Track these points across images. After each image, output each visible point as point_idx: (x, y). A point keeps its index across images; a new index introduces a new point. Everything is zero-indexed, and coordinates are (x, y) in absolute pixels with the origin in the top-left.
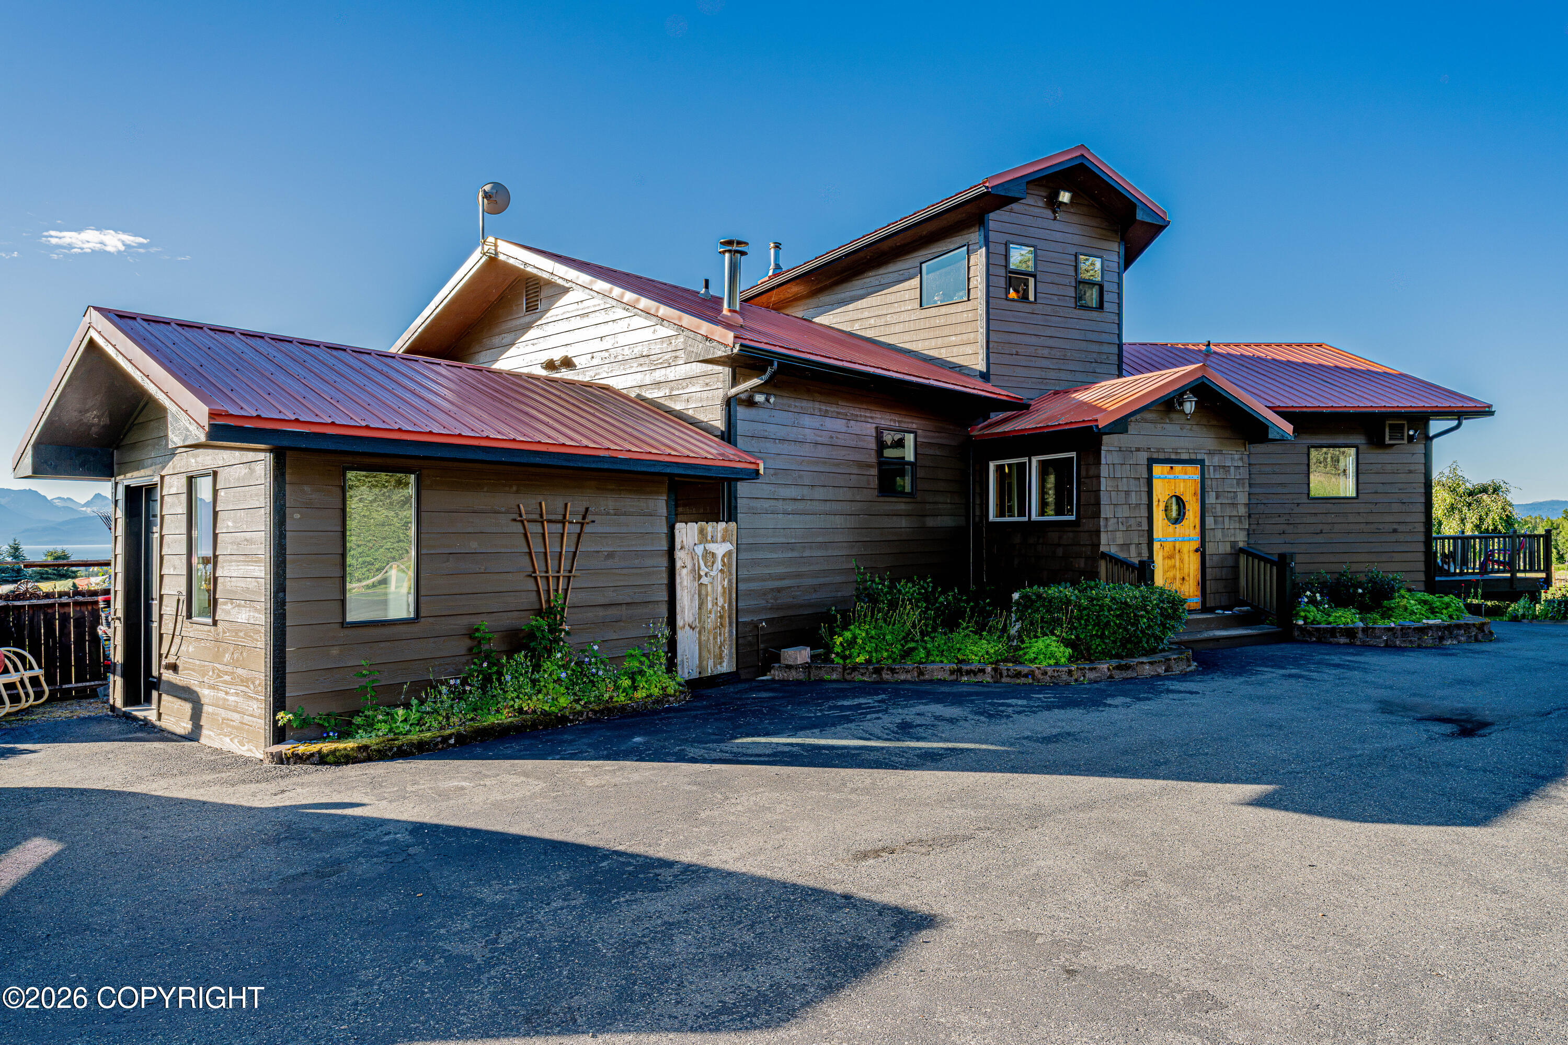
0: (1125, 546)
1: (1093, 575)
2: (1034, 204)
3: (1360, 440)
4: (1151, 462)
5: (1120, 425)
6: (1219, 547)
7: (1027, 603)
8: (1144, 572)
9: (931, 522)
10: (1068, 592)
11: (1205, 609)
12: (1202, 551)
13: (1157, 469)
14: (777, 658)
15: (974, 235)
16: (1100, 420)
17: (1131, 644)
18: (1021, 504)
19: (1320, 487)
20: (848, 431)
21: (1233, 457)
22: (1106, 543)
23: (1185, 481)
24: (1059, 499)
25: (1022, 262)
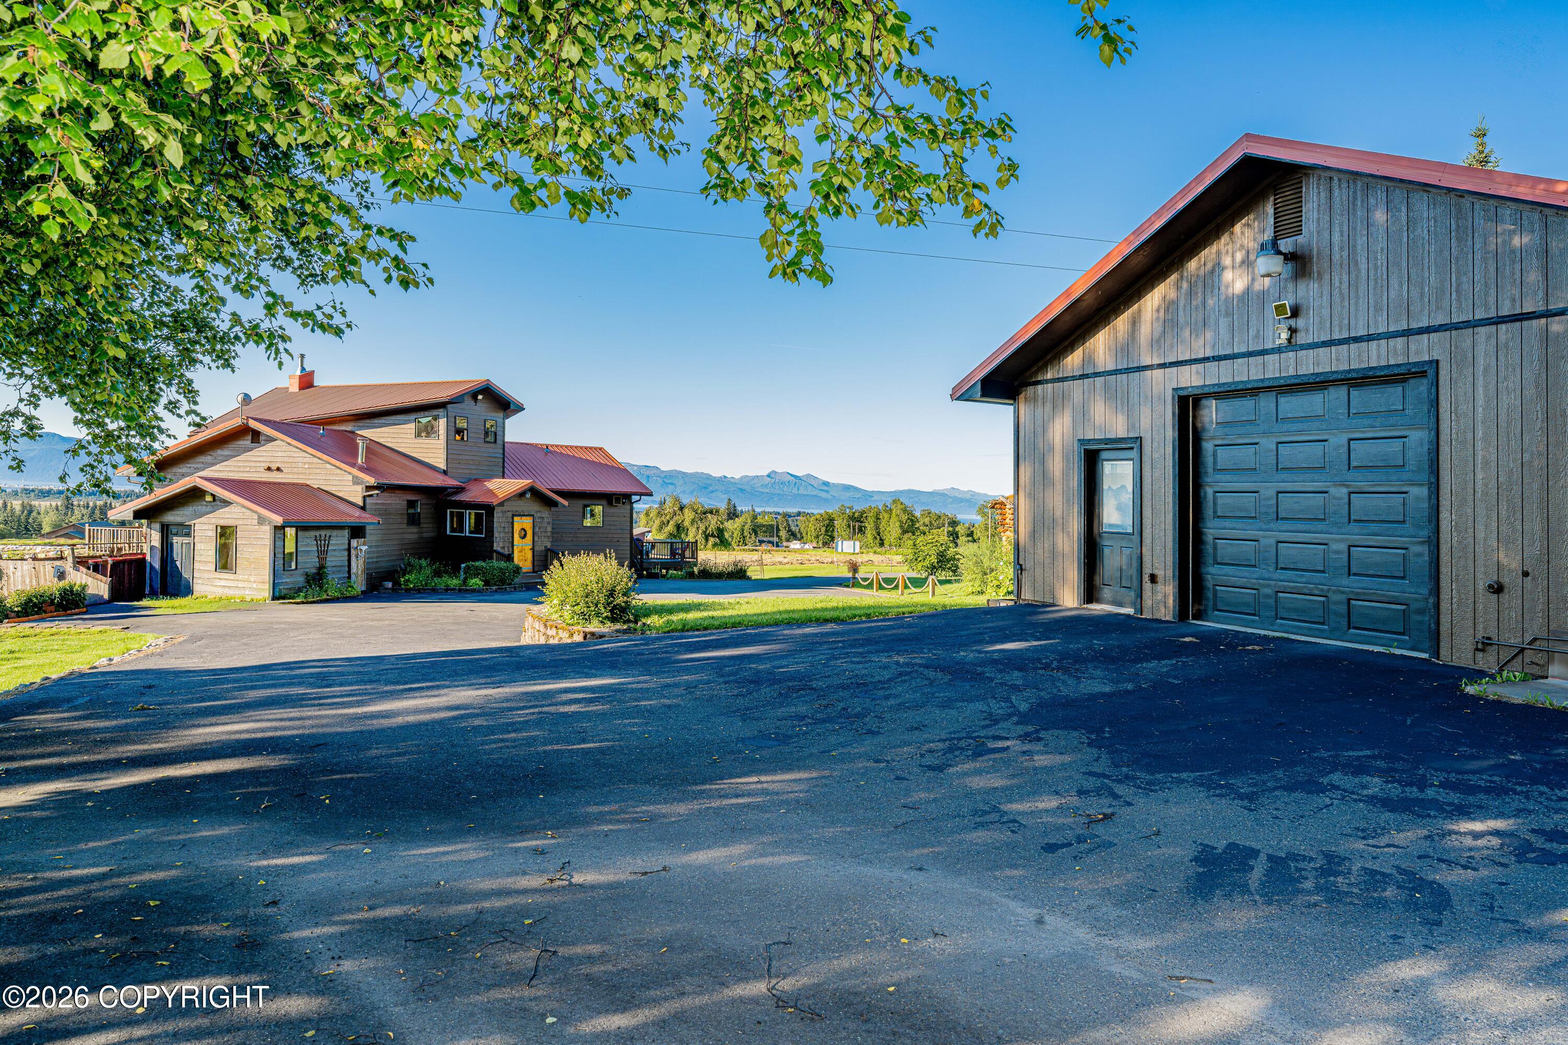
0: (503, 548)
1: (491, 558)
2: (469, 402)
3: (604, 502)
4: (513, 516)
5: (501, 504)
6: (540, 548)
7: (468, 568)
8: (509, 558)
9: (425, 535)
10: (484, 564)
11: (534, 572)
12: (533, 549)
13: (516, 519)
14: (381, 586)
15: (441, 412)
16: (495, 502)
17: (503, 581)
18: (461, 528)
19: (588, 522)
20: (397, 502)
21: (545, 513)
22: (496, 547)
23: (527, 523)
24: (477, 529)
25: (462, 424)
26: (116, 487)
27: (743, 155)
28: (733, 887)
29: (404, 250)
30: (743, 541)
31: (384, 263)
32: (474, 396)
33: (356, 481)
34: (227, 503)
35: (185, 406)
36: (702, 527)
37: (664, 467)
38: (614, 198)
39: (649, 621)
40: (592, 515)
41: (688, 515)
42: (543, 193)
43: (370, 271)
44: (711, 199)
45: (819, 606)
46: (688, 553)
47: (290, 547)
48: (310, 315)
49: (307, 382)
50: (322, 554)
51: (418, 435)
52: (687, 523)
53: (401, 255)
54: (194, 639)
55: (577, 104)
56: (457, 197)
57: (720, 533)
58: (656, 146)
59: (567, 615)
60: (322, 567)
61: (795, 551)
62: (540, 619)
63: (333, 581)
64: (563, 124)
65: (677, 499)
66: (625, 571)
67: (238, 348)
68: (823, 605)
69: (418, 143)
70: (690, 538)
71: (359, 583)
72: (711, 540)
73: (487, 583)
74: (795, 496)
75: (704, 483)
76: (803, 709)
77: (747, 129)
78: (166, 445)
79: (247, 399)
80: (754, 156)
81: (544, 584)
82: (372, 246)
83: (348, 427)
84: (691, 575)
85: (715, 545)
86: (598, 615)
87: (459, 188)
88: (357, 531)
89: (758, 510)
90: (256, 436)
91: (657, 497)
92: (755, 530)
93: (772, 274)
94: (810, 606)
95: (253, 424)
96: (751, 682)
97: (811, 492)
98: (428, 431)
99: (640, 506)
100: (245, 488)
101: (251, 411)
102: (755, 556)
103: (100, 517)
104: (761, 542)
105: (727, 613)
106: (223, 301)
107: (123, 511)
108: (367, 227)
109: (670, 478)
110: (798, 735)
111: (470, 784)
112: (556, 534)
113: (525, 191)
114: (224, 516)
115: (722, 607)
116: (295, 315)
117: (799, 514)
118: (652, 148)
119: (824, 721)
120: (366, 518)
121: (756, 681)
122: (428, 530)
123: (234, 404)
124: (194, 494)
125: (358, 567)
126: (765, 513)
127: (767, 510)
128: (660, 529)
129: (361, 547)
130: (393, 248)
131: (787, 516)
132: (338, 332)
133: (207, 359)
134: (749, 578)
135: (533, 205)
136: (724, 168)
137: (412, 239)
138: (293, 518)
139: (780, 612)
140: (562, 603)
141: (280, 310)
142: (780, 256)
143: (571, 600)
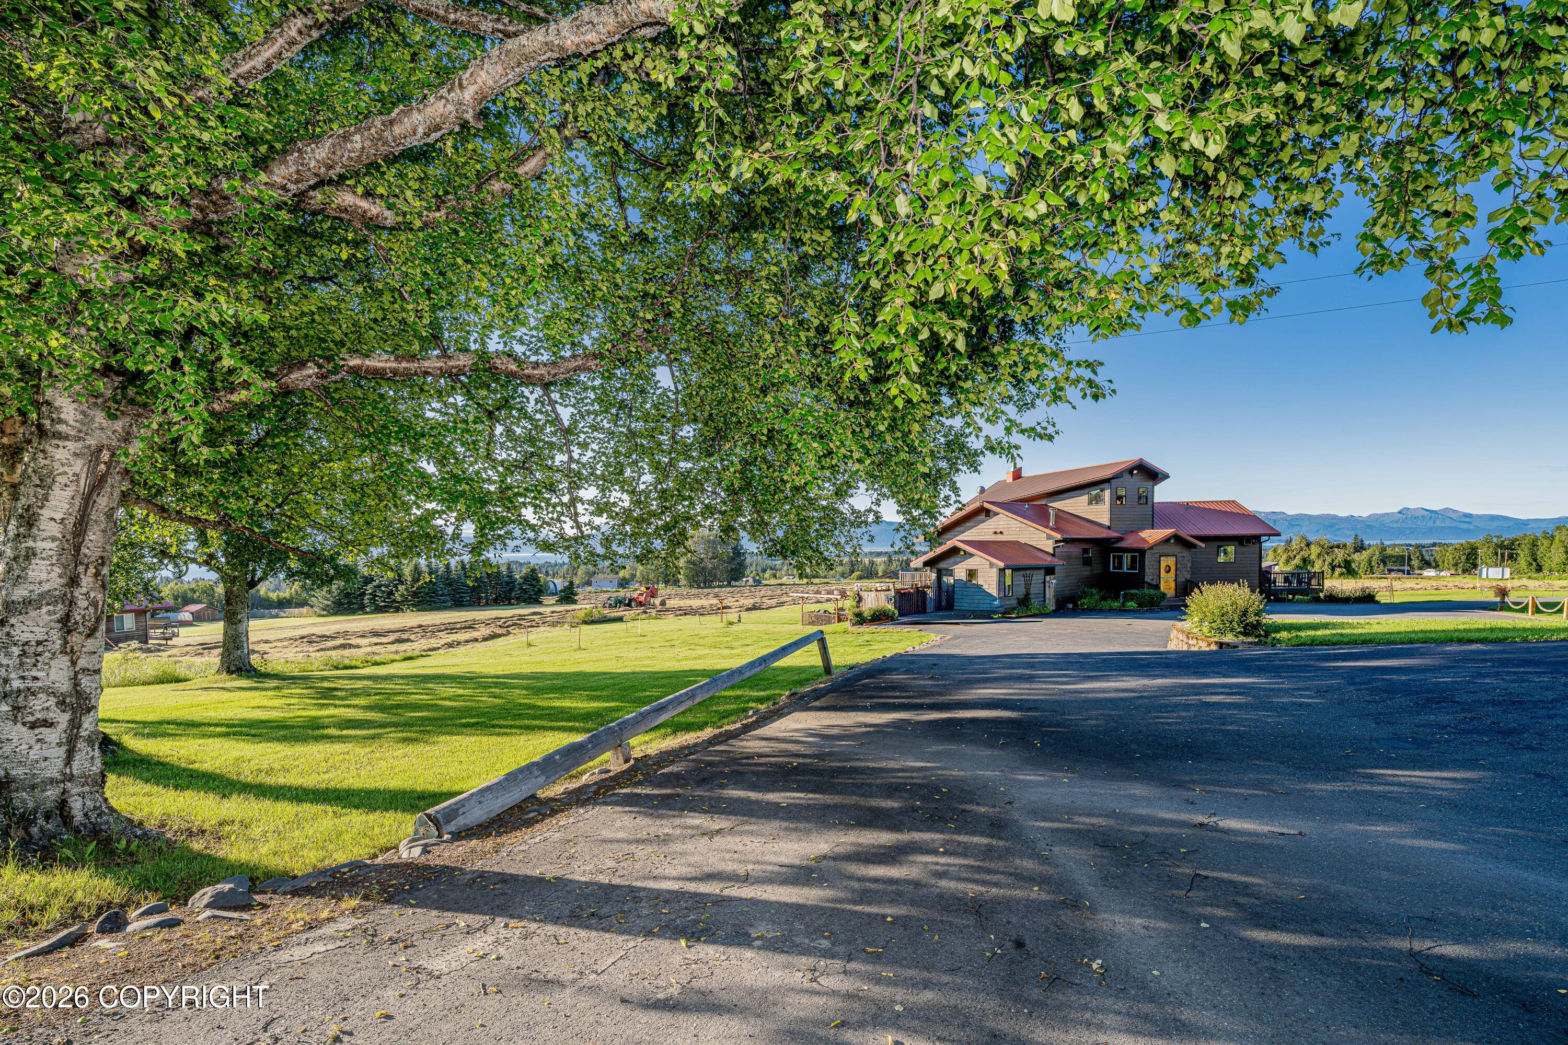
0: (1152, 580)
1: (1143, 587)
2: (1127, 477)
3: (1237, 543)
4: (1160, 556)
5: (1151, 548)
6: (1181, 579)
7: (1126, 594)
8: (1157, 587)
9: (1095, 572)
10: (1137, 592)
11: (1178, 597)
12: (1176, 580)
13: (1162, 558)
14: (1066, 607)
15: (1106, 485)
16: (1146, 546)
17: (1152, 604)
18: (1120, 567)
19: (1221, 559)
20: (1076, 550)
21: (1186, 553)
22: (1147, 579)
23: (1171, 561)
24: (1133, 567)
25: (1122, 492)
26: (917, 548)
27: (1403, 227)
28: (1369, 861)
29: (1095, 373)
30: (1371, 569)
31: (1081, 385)
32: (1130, 472)
33: (1049, 537)
34: (972, 555)
35: (953, 498)
36: (1329, 559)
37: (1290, 512)
38: (1264, 298)
39: (1278, 636)
40: (1225, 553)
41: (1315, 550)
42: (1208, 309)
43: (1072, 393)
44: (1366, 276)
45: (1461, 627)
46: (1314, 582)
47: (1008, 582)
48: (1033, 429)
49: (1017, 475)
50: (1028, 586)
51: (1090, 503)
52: (1313, 557)
53: (1093, 377)
54: (956, 637)
55: (1239, 230)
56: (1138, 327)
57: (1347, 565)
58: (1306, 244)
59: (1205, 630)
60: (1028, 594)
61: (1429, 578)
62: (1183, 632)
63: (1035, 602)
64: (1225, 250)
65: (1303, 538)
66: (1257, 597)
67: (981, 458)
68: (1467, 627)
69: (1112, 296)
70: (1317, 569)
71: (1051, 606)
72: (1338, 571)
73: (1140, 605)
74: (1431, 529)
75: (1330, 522)
76: (1445, 718)
77: (1407, 204)
78: (942, 521)
79: (983, 490)
80: (1414, 227)
81: (1186, 606)
82: (1073, 375)
83: (1043, 502)
84: (1317, 600)
85: (1341, 574)
86: (1232, 630)
87: (1140, 321)
88: (1050, 571)
89: (1387, 543)
90: (988, 513)
91: (1284, 537)
92: (1384, 560)
93: (1435, 330)
94: (1451, 627)
95: (986, 505)
96: (1385, 691)
97: (1448, 523)
98: (1097, 500)
99: (1268, 545)
100: (982, 546)
101: (985, 497)
102: (1384, 583)
103: (906, 565)
104: (1390, 571)
105: (1360, 631)
106: (980, 429)
107: (917, 563)
108: (1070, 363)
109: (1296, 521)
110: (1438, 742)
111: (1134, 746)
112: (1194, 570)
113: (1192, 311)
114: (971, 563)
115: (1351, 626)
116: (1023, 431)
117: (1434, 545)
118: (1302, 247)
119: (1470, 732)
120: (1056, 561)
121: (1391, 690)
122: (1097, 569)
123: (975, 493)
124: (954, 551)
125: (1050, 594)
126: (1395, 546)
127: (1396, 543)
128: (1287, 562)
129: (1052, 581)
130: (1087, 374)
131: (1419, 547)
132: (1050, 438)
133: (964, 468)
134: (1378, 602)
135: (1198, 320)
136: (1381, 246)
137: (1101, 364)
138: (1010, 563)
139: (1414, 632)
140: (1201, 621)
141: (1014, 430)
142: (1445, 311)
143: (1209, 618)
